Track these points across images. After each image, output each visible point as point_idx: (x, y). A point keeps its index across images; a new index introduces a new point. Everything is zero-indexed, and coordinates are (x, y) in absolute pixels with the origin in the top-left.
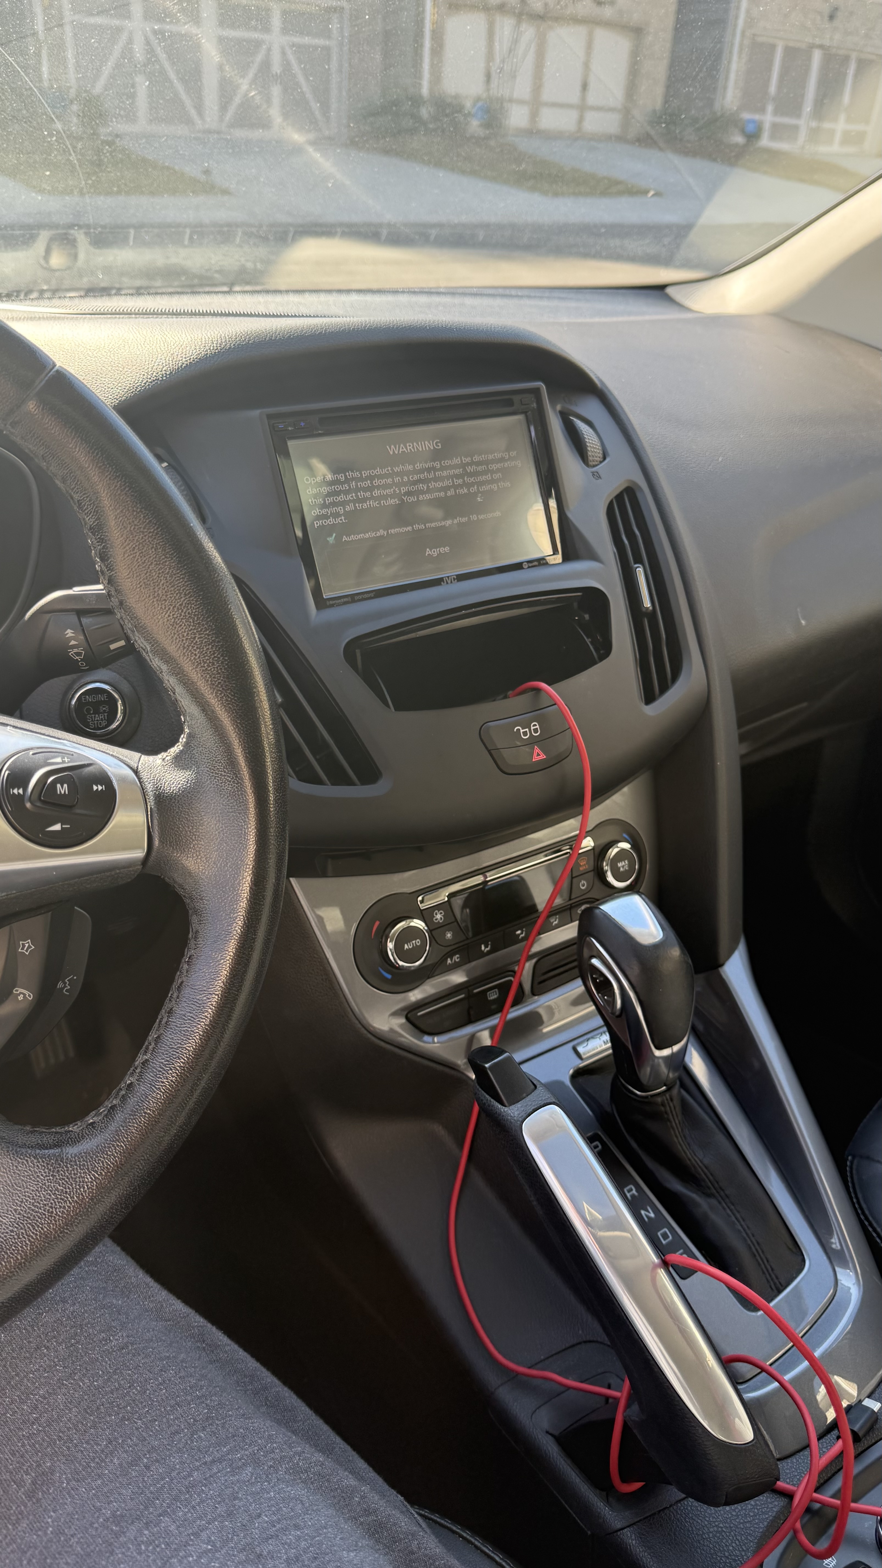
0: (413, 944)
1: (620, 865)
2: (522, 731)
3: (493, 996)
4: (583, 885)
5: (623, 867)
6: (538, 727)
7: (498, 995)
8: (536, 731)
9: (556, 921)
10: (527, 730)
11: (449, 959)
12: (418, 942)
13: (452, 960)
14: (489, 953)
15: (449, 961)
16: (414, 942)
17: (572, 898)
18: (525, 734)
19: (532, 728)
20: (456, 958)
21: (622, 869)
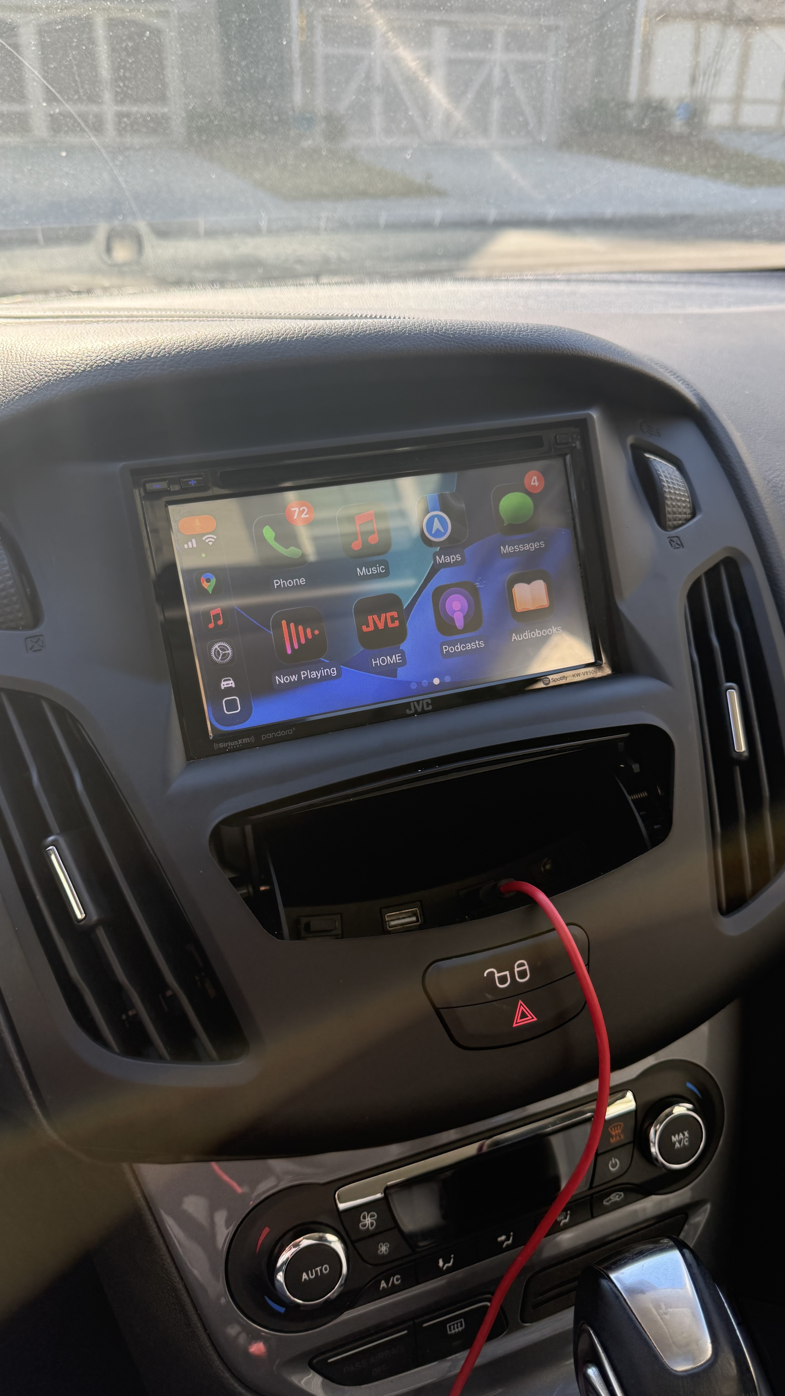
0: (316, 1272)
1: (674, 1139)
2: (497, 975)
3: (456, 1329)
4: (614, 1166)
5: (680, 1142)
6: (526, 967)
7: (464, 1326)
8: (522, 974)
9: (566, 1218)
10: (507, 973)
11: (383, 1282)
12: (326, 1269)
13: (387, 1283)
14: (449, 1270)
15: (383, 1284)
16: (318, 1269)
17: (594, 1185)
18: (503, 979)
19: (516, 970)
20: (396, 1280)
21: (677, 1145)
